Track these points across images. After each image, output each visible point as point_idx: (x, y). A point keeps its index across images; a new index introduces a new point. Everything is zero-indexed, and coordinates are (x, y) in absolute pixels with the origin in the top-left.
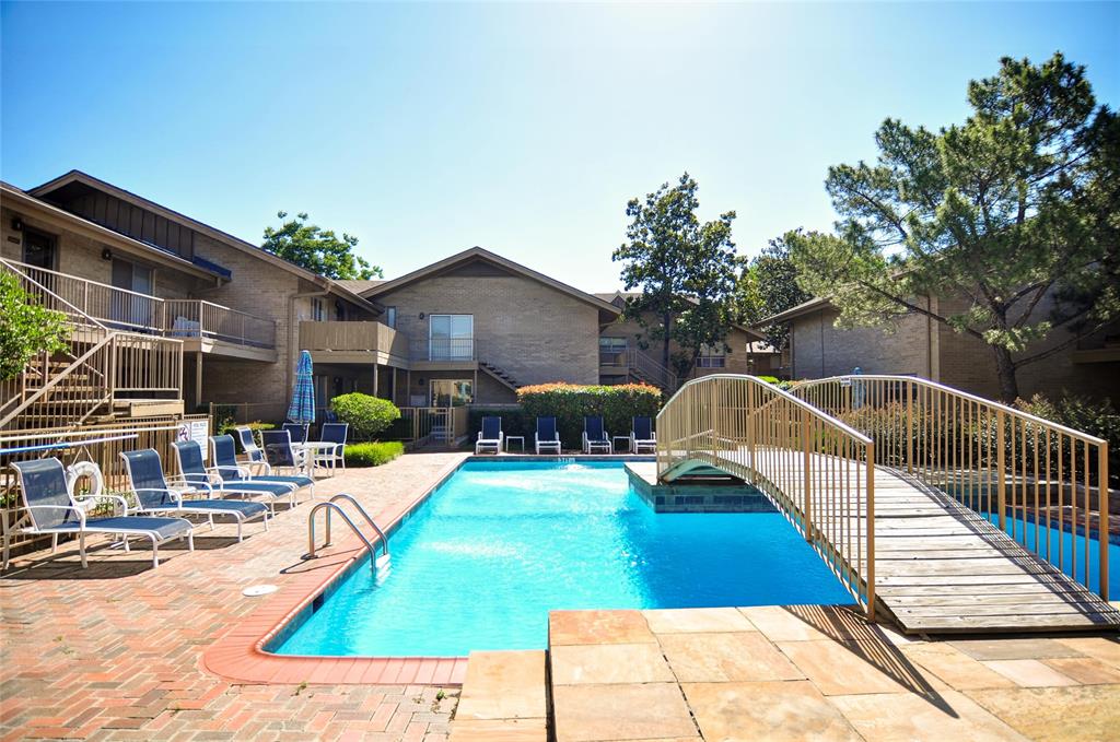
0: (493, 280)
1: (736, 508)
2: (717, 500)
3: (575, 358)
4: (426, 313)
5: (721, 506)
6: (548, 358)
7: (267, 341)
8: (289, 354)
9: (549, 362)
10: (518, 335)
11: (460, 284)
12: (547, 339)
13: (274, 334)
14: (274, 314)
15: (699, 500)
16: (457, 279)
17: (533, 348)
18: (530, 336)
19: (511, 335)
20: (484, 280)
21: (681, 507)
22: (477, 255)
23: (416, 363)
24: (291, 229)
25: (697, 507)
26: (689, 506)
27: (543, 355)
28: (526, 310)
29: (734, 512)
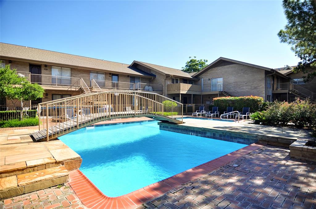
0: (228, 66)
1: (175, 131)
2: (171, 128)
3: (256, 88)
4: (210, 78)
5: (172, 130)
6: (245, 89)
7: (161, 90)
8: (165, 92)
9: (247, 90)
10: (236, 82)
11: (219, 69)
12: (246, 83)
13: (162, 88)
14: (162, 83)
15: (167, 127)
16: (218, 68)
17: (241, 86)
18: (240, 82)
19: (234, 82)
20: (226, 66)
21: (164, 129)
22: (221, 60)
23: (203, 92)
24: (191, 61)
25: (167, 129)
26: (165, 129)
27: (244, 88)
28: (239, 74)
29: (174, 132)
